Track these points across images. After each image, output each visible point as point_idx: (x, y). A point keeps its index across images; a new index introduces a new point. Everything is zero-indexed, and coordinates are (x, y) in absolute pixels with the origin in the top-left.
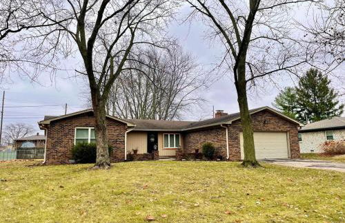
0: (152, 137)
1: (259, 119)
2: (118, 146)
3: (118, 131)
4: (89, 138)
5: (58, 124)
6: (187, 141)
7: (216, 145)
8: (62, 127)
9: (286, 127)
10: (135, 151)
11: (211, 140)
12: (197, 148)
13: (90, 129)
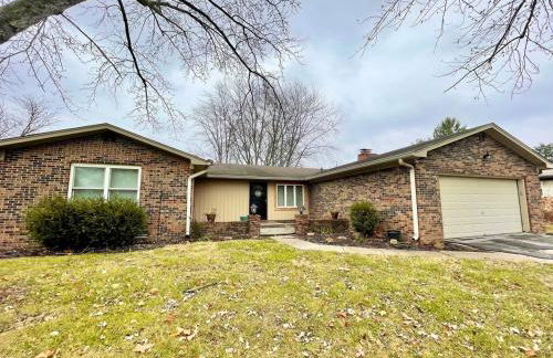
0: (257, 189)
1: (475, 151)
2: (172, 206)
3: (172, 174)
4: (106, 187)
5: (27, 155)
6: (315, 196)
7: (380, 206)
8: (37, 162)
9: (519, 170)
10: (211, 217)
11: (364, 195)
12: (335, 210)
13: (108, 168)
